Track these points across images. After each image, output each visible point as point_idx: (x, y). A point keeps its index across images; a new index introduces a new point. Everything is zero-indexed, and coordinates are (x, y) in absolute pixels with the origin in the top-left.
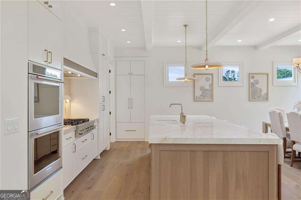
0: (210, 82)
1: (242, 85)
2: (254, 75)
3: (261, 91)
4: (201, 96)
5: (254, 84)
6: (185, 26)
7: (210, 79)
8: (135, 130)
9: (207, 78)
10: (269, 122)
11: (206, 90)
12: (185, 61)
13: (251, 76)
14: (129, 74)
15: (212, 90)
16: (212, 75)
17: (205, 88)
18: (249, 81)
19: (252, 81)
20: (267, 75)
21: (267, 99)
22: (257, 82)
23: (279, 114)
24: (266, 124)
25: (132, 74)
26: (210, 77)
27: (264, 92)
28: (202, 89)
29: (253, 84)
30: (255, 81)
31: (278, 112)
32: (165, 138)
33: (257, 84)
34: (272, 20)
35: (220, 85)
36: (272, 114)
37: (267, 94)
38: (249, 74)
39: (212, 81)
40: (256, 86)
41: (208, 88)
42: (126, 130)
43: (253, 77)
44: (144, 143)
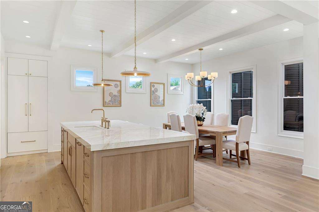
0: (119, 88)
1: (145, 92)
2: (154, 84)
3: (159, 97)
4: (110, 101)
5: (155, 92)
6: (102, 31)
7: (118, 85)
8: (35, 141)
9: (116, 84)
10: (169, 124)
11: (115, 96)
12: (102, 66)
13: (152, 85)
14: (26, 74)
15: (120, 96)
16: (120, 81)
17: (114, 94)
18: (151, 89)
19: (153, 89)
20: (164, 84)
21: (164, 104)
22: (156, 90)
24: (166, 125)
25: (30, 74)
26: (118, 83)
27: (161, 99)
28: (110, 94)
30: (155, 89)
31: (177, 115)
32: (108, 144)
33: (157, 92)
34: (173, 40)
35: (127, 92)
37: (164, 100)
38: (151, 83)
39: (121, 88)
41: (116, 94)
42: (21, 142)
43: (154, 86)
44: (46, 154)
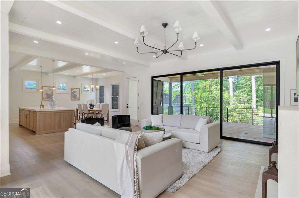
0: (52, 91)
3: (76, 96)
4: (46, 97)
10: (78, 108)
13: (72, 89)
18: (71, 91)
19: (73, 91)
20: (79, 89)
22: (75, 92)
23: (81, 104)
27: (78, 96)
29: (73, 93)
35: (57, 93)
36: (79, 105)
37: (79, 97)
38: (71, 88)
40: (75, 94)
43: (73, 90)
